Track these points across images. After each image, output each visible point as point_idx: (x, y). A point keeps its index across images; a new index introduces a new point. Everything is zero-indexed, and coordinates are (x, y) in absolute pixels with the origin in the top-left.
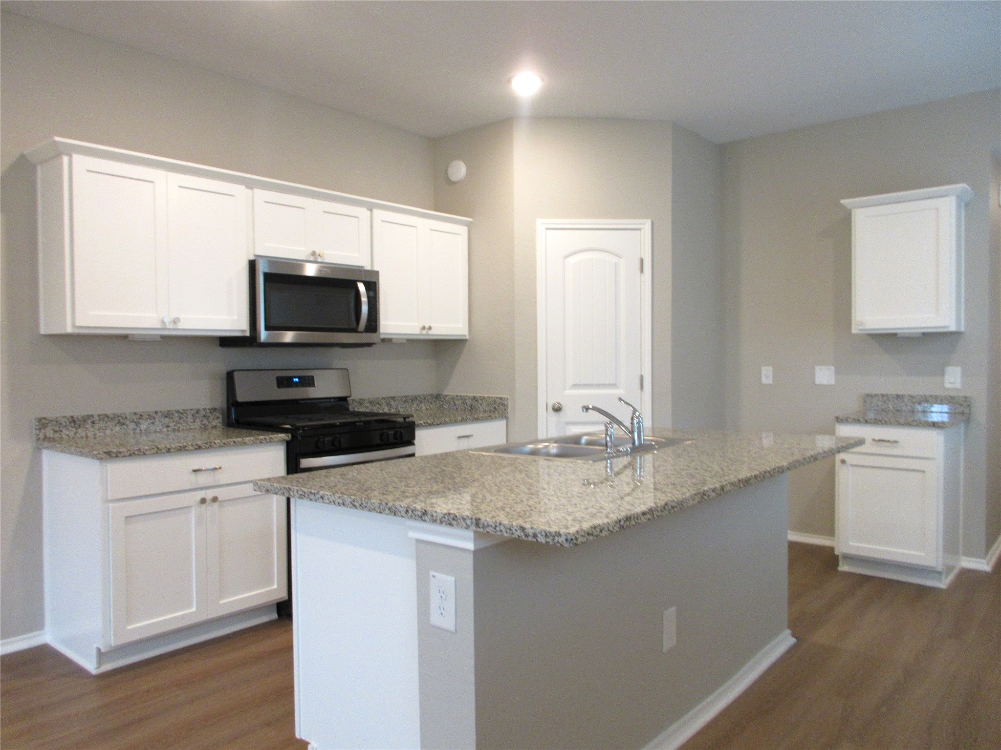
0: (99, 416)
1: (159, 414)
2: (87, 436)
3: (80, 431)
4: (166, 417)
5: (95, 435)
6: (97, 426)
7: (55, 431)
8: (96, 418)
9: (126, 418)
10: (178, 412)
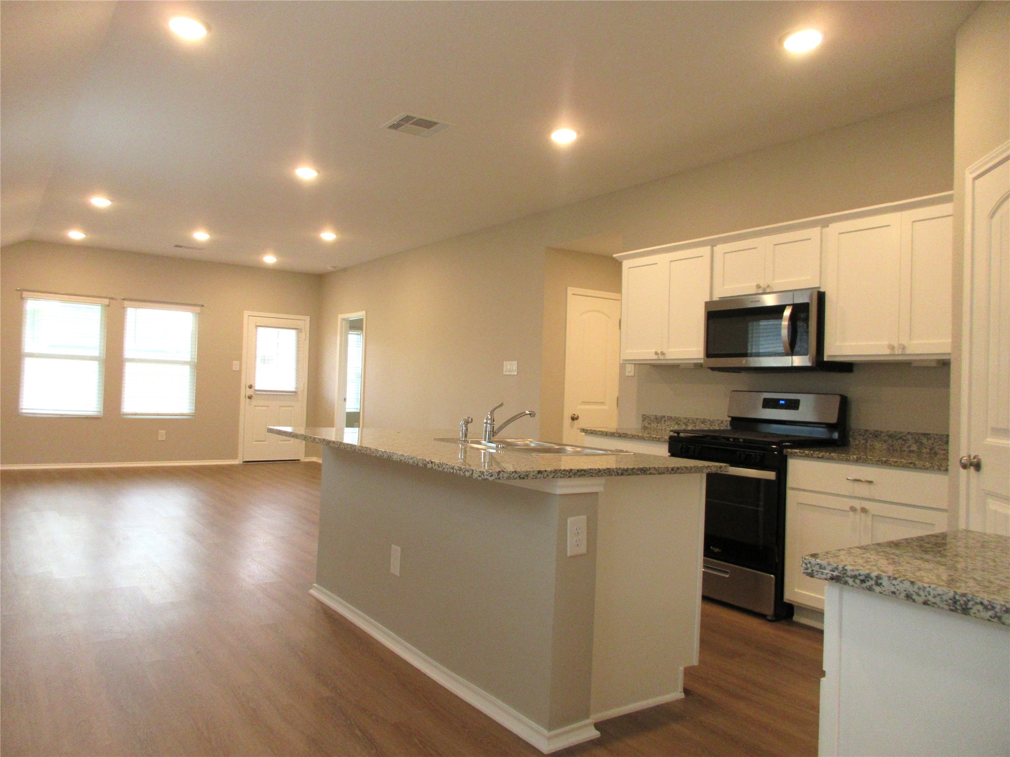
0: (668, 417)
1: (699, 421)
2: (662, 429)
3: (659, 425)
4: (702, 423)
5: (666, 429)
6: (666, 423)
7: (649, 423)
8: (667, 419)
9: (681, 420)
10: (709, 420)
